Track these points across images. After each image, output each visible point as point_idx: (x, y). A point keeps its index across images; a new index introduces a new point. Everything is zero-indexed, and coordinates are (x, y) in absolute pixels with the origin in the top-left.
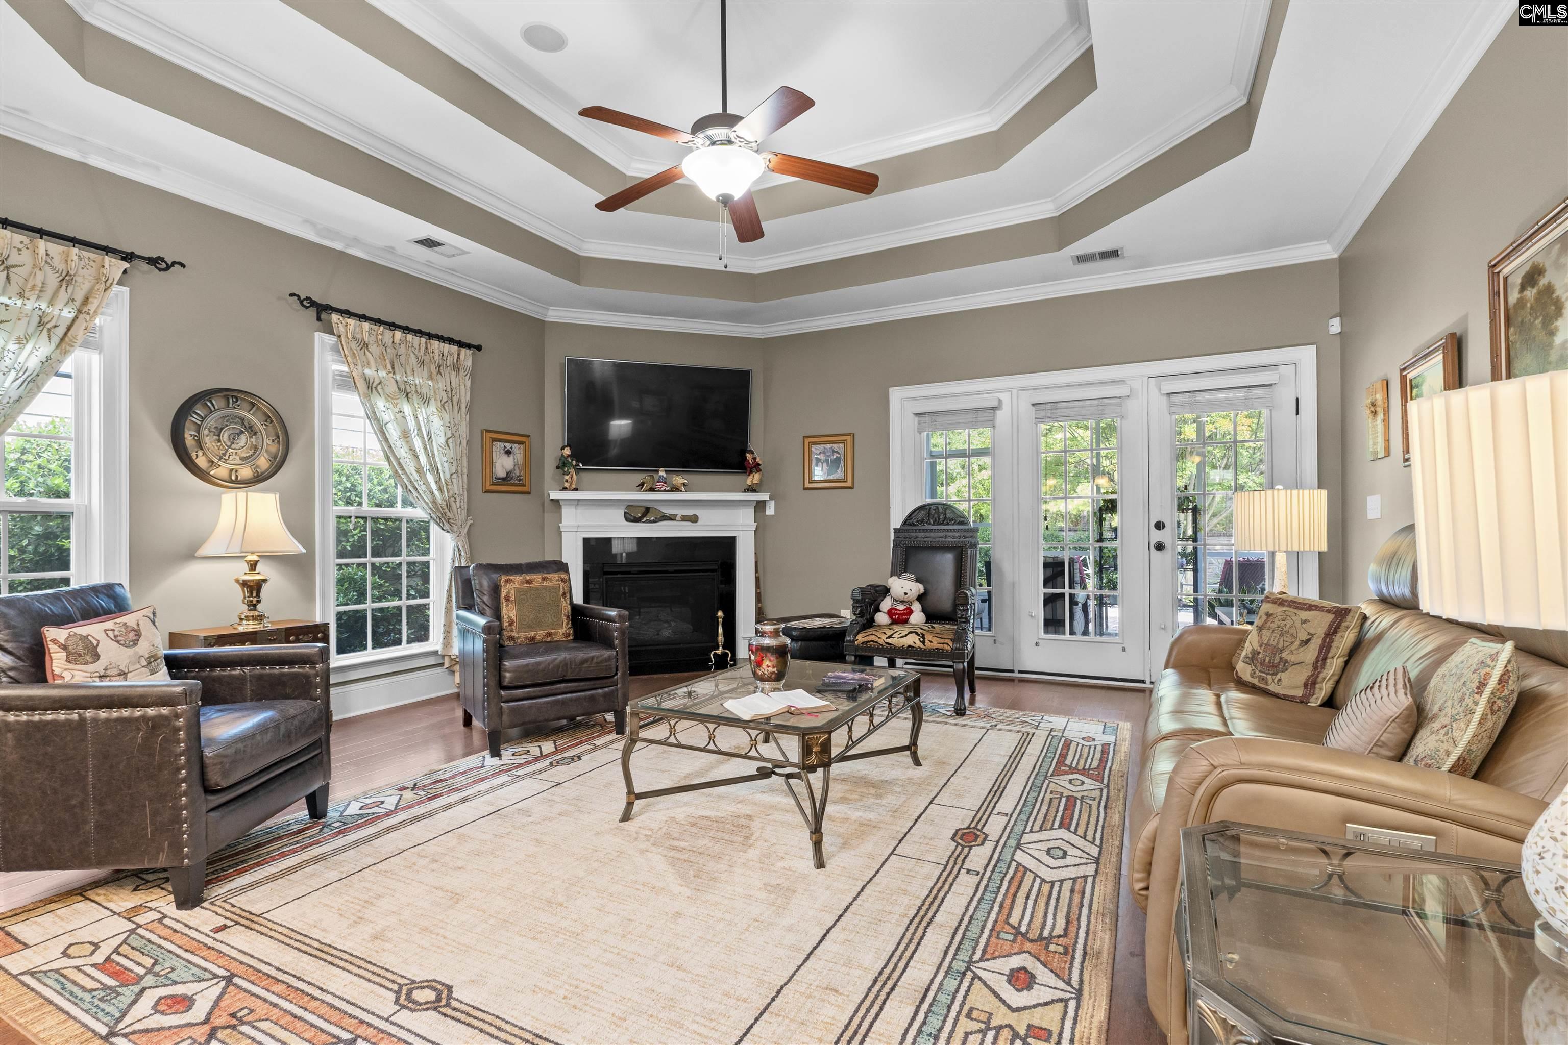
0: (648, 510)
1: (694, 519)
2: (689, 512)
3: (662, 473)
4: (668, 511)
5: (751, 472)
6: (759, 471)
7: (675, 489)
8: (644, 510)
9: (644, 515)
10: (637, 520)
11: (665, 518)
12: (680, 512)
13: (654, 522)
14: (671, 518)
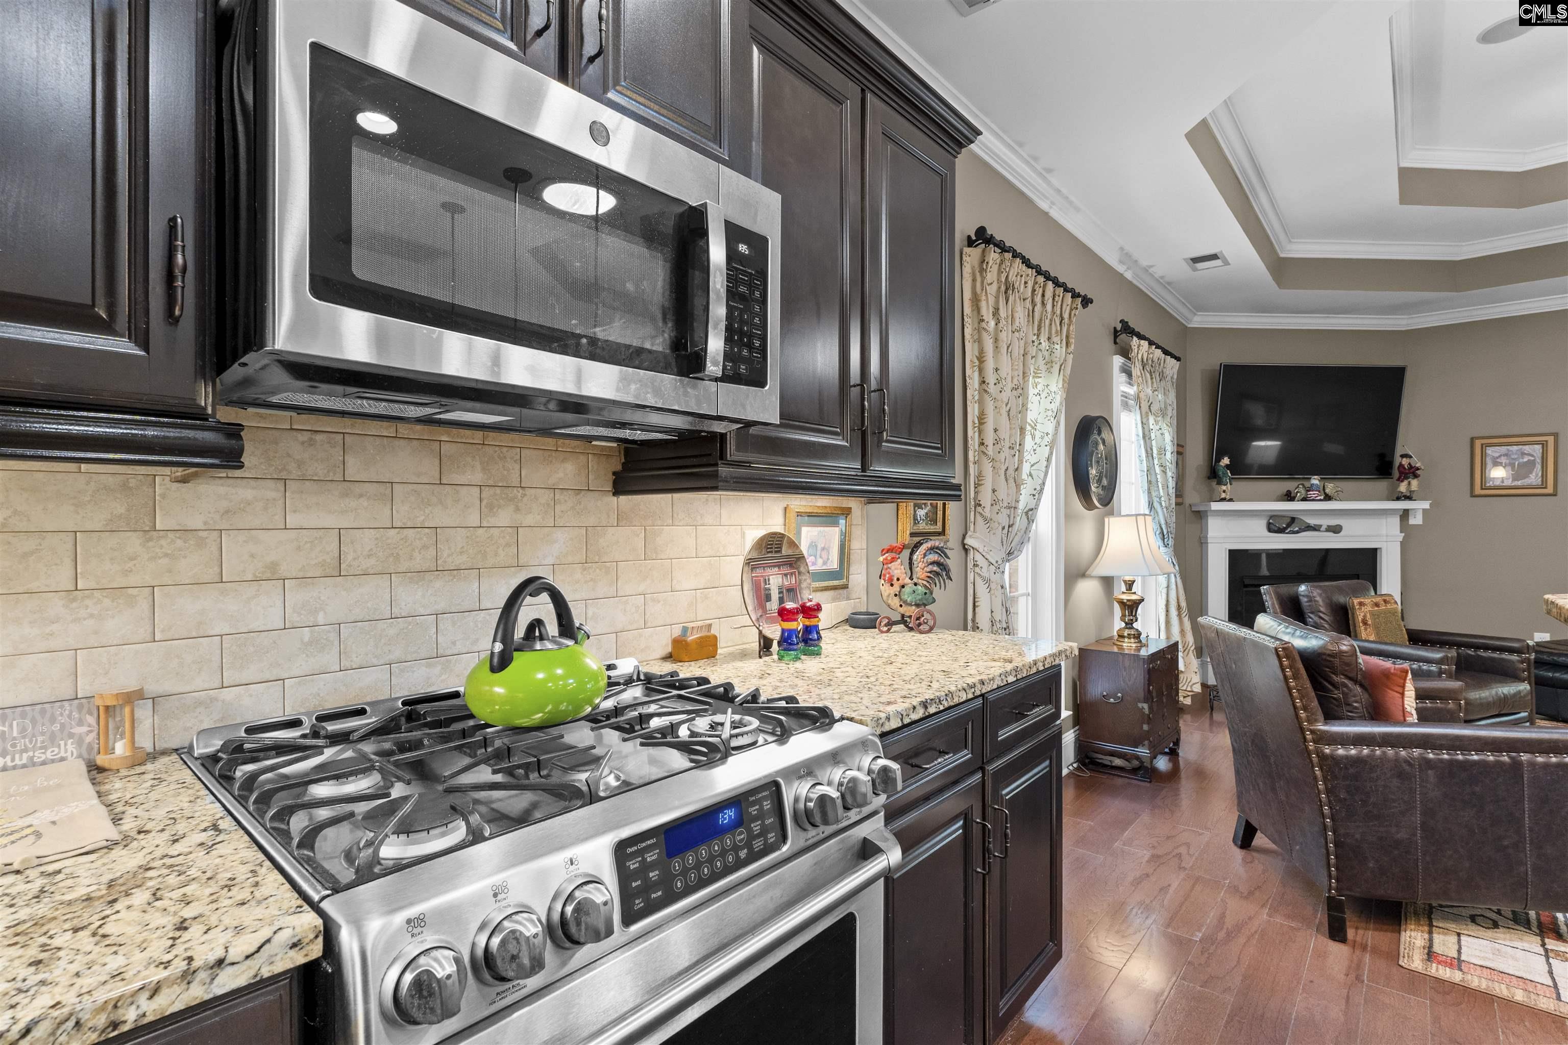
0: (1293, 520)
1: (1336, 529)
2: (1333, 522)
3: (1315, 481)
4: (1312, 521)
5: (1406, 478)
6: (1416, 476)
7: (1328, 498)
8: (1289, 520)
9: (1289, 525)
10: (1281, 531)
11: (1309, 528)
12: (1325, 522)
13: (1297, 532)
14: (1316, 528)
